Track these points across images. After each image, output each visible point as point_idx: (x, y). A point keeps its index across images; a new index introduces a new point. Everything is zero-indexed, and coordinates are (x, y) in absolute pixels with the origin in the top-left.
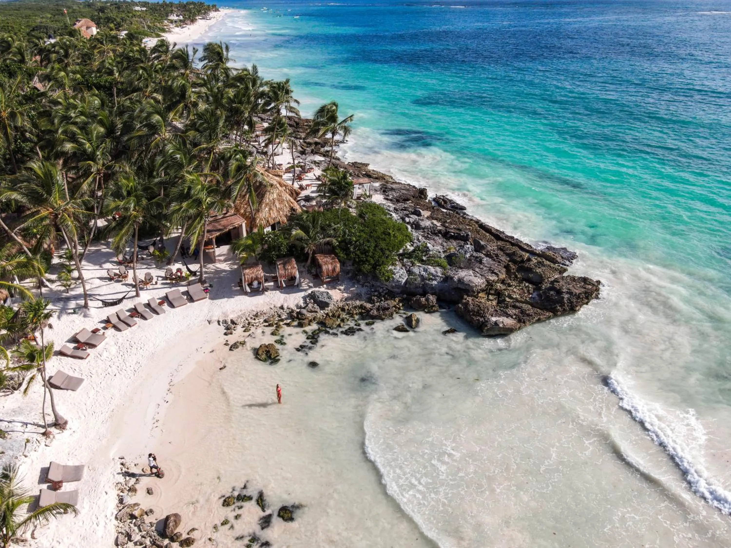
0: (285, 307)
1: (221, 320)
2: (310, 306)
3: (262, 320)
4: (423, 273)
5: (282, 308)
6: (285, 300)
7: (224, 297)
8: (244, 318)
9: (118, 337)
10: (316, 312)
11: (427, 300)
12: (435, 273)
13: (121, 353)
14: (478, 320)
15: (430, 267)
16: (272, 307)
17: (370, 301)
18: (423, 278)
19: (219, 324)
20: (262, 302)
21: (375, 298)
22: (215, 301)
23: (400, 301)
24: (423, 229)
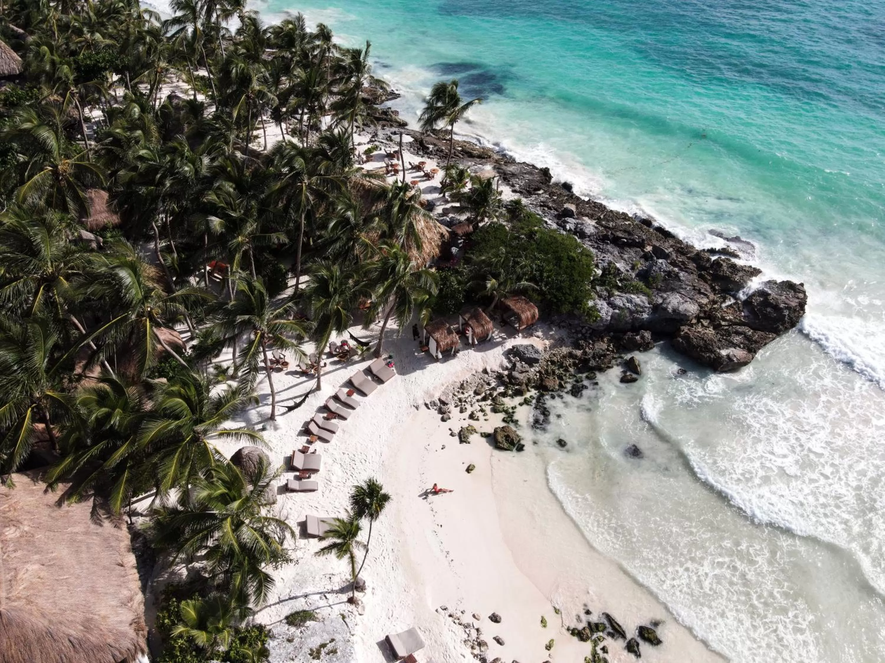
0: (489, 370)
1: (428, 402)
2: (518, 365)
3: (471, 393)
4: (628, 305)
5: (485, 371)
6: (485, 361)
7: (414, 370)
8: (451, 394)
9: (331, 450)
10: (527, 372)
11: (643, 337)
12: (642, 304)
13: (349, 473)
14: (709, 357)
15: (632, 296)
16: (474, 372)
17: (577, 346)
18: (631, 312)
19: (429, 408)
20: (459, 368)
21: (582, 342)
22: (407, 377)
23: (610, 341)
24: (589, 237)
